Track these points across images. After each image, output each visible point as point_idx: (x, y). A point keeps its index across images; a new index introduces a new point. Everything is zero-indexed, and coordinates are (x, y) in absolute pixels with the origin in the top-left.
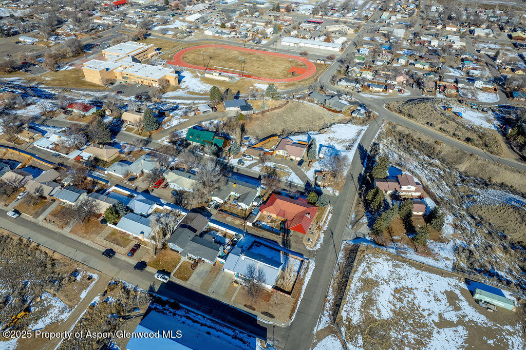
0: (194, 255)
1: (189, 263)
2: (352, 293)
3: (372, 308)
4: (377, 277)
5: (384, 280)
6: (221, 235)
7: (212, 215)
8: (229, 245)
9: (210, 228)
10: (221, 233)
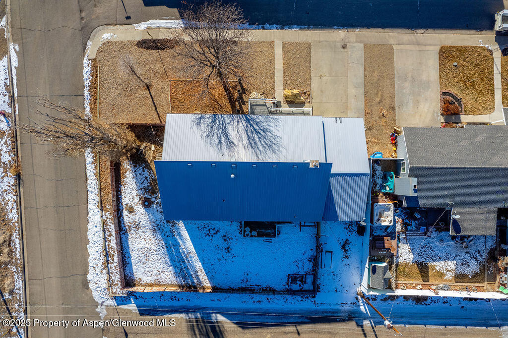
1: (473, 112)
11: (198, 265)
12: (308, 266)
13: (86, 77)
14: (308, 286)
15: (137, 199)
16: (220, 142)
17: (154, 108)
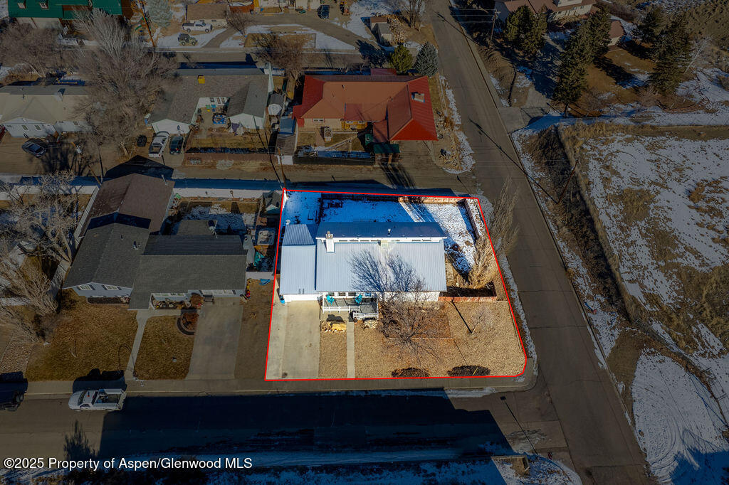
0: (173, 291)
1: (166, 318)
2: (615, 233)
3: (677, 251)
4: (635, 181)
5: (652, 183)
6: (223, 212)
7: (172, 170)
8: (259, 228)
9: (183, 205)
10: (223, 206)
11: (410, 214)
12: (325, 212)
13: (531, 343)
14: (326, 203)
15: (464, 250)
16: (400, 267)
17: (462, 315)
